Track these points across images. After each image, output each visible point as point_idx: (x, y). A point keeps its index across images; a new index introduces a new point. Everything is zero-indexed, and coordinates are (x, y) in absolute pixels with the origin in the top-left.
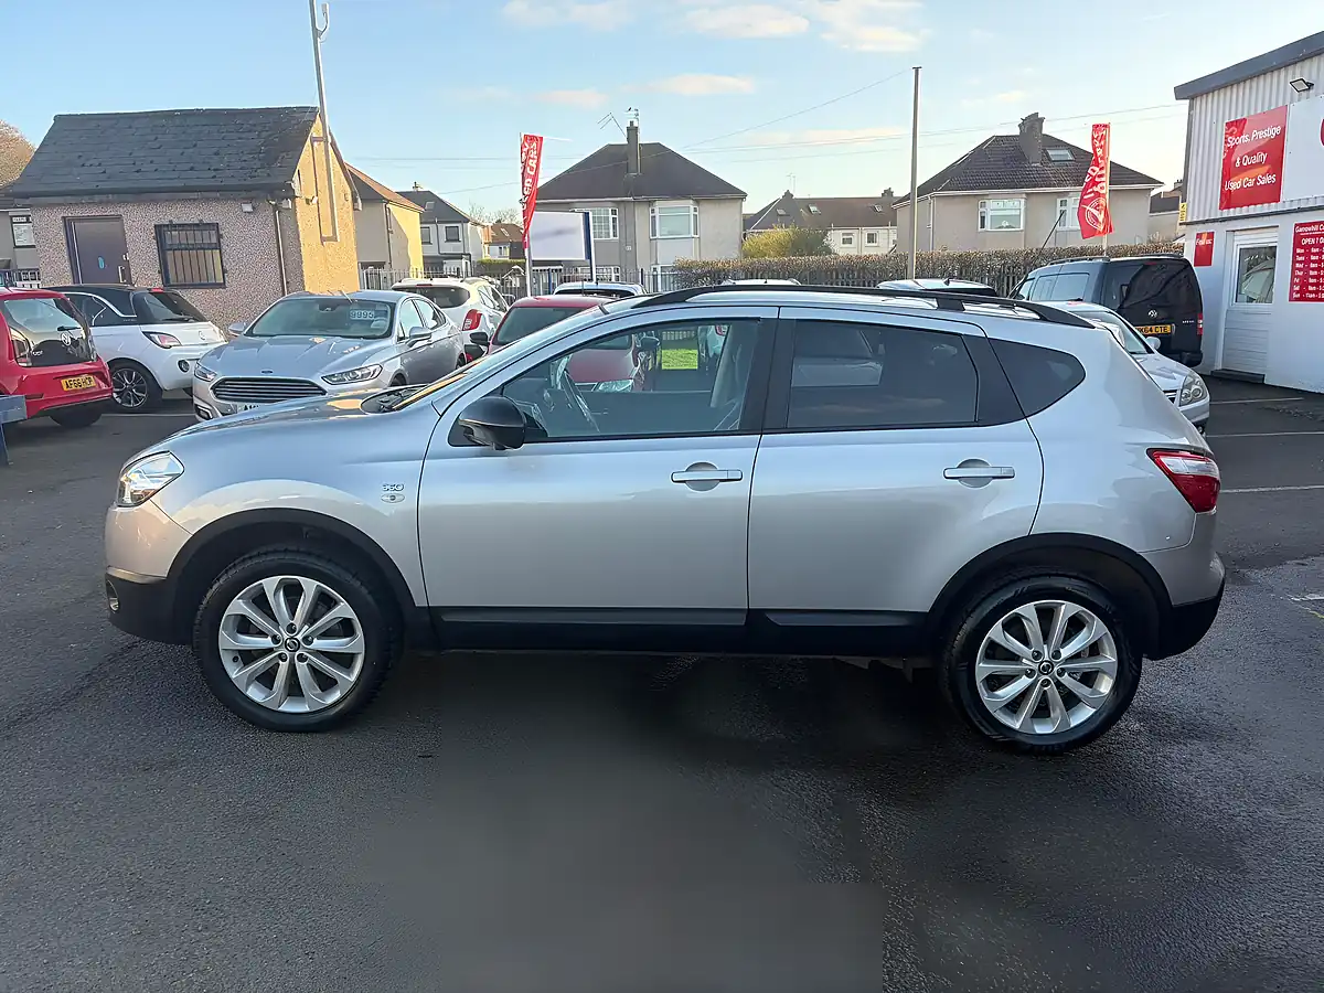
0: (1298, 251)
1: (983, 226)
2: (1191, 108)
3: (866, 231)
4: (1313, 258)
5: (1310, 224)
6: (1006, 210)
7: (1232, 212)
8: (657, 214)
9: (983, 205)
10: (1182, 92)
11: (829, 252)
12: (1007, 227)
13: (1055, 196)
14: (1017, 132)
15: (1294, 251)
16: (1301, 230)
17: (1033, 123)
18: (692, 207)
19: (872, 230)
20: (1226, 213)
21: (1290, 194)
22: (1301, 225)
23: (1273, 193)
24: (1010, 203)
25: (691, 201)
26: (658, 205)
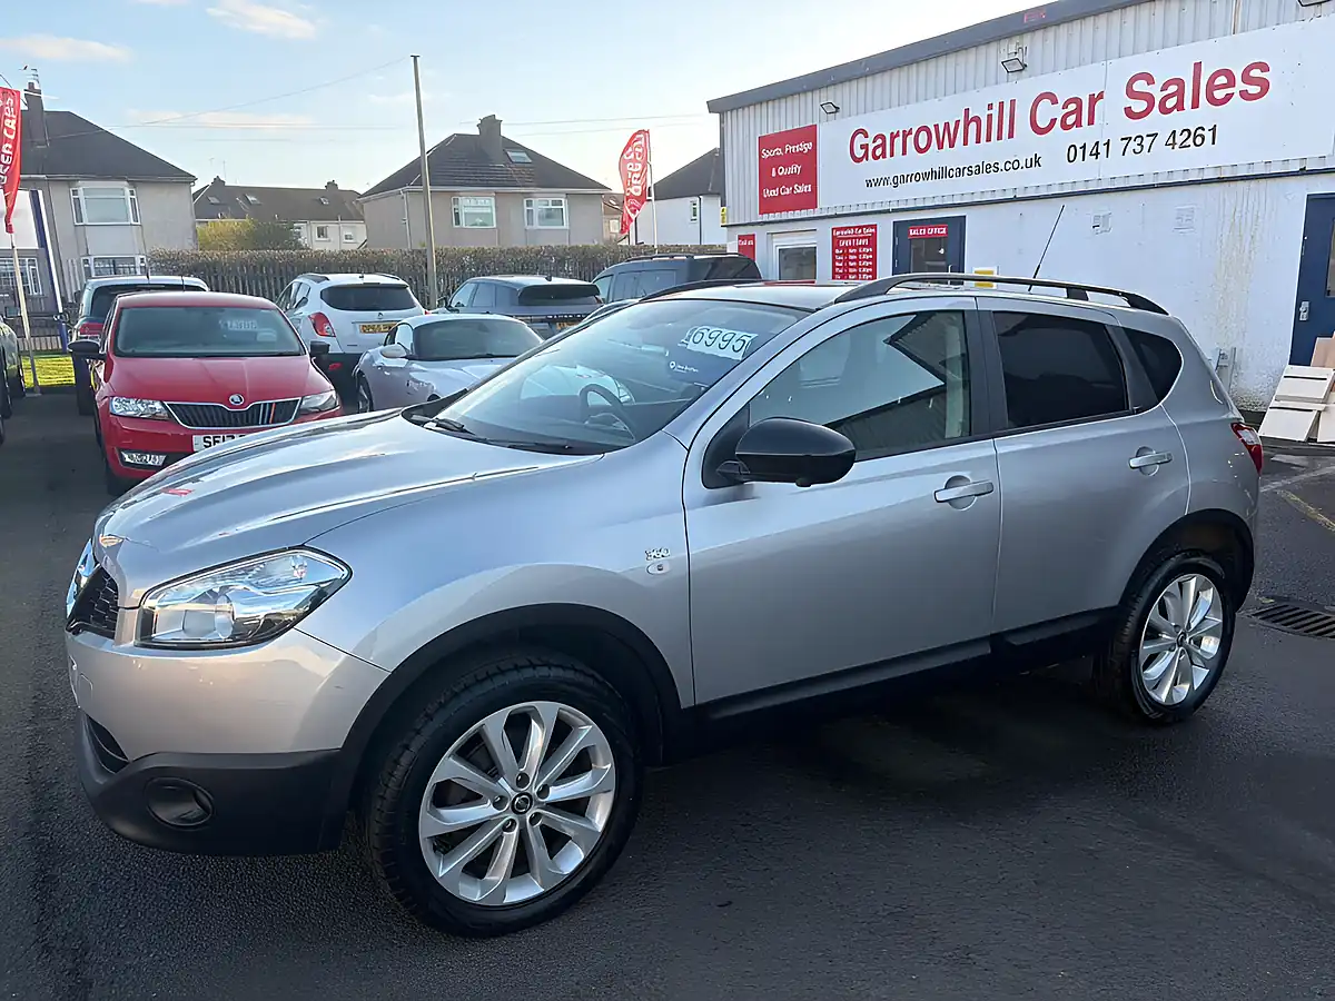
0: (837, 251)
1: (458, 222)
2: (722, 121)
3: (315, 225)
4: (851, 257)
5: (845, 229)
6: (477, 206)
7: (772, 217)
8: (81, 195)
9: (456, 201)
10: (713, 106)
11: (298, 246)
12: (481, 225)
13: (521, 196)
14: (476, 132)
15: (834, 252)
16: (838, 233)
17: (490, 125)
18: (127, 191)
19: (322, 224)
20: (765, 218)
21: (825, 203)
22: (838, 229)
23: (810, 201)
24: (481, 201)
25: (126, 183)
26: (83, 187)
